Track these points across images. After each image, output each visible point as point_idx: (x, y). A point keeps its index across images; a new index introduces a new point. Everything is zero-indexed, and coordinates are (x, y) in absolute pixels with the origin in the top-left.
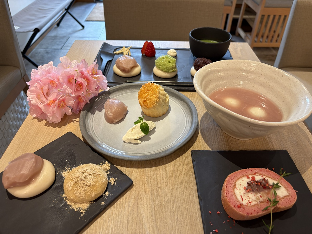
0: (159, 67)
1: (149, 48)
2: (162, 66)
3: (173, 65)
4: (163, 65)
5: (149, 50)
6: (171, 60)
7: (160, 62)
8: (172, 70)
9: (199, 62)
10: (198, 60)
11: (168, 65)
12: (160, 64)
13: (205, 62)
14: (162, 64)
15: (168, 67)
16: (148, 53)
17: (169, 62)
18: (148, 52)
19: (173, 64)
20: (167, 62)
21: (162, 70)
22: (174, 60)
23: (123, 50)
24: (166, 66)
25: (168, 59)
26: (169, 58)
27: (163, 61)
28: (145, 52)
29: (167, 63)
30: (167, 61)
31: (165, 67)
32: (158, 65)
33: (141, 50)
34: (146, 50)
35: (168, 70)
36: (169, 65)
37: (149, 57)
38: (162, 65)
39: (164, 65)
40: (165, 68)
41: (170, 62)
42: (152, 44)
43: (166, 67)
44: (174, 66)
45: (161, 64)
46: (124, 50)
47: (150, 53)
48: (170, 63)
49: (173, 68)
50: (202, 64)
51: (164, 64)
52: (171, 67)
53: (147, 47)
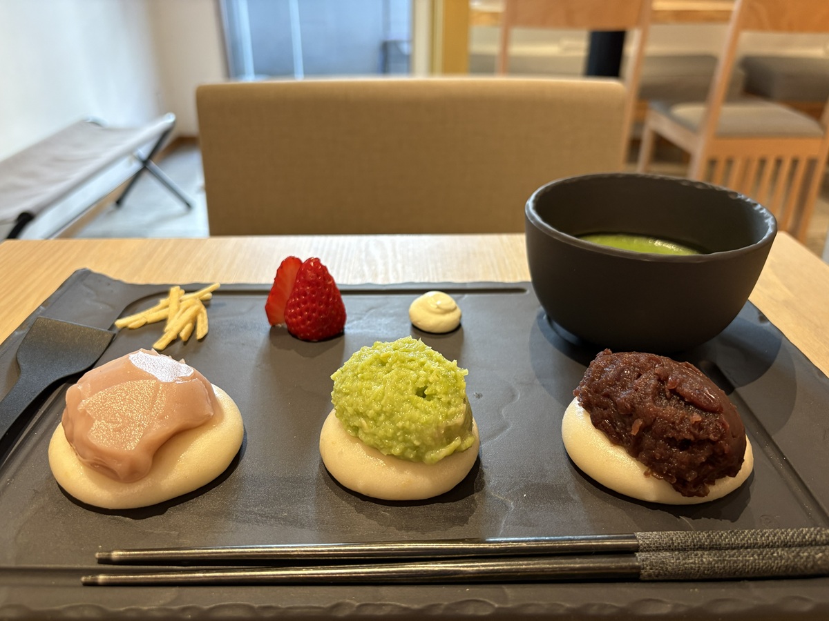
0: (356, 429)
1: (305, 294)
2: (375, 421)
3: (453, 409)
4: (379, 414)
5: (305, 302)
6: (431, 379)
7: (360, 394)
8: (444, 445)
9: (624, 387)
10: (611, 371)
11: (417, 414)
12: (361, 409)
13: (668, 386)
14: (377, 407)
15: (416, 430)
16: (303, 322)
17: (421, 393)
18: (301, 314)
19: (449, 404)
20: (410, 394)
21: (375, 449)
22: (455, 377)
23: (167, 306)
24: (400, 424)
25: (413, 375)
26: (422, 364)
27: (377, 389)
28: (286, 314)
29: (409, 401)
30: (410, 388)
31: (398, 429)
32: (350, 410)
33: (263, 301)
34: (293, 306)
35: (416, 448)
36: (425, 418)
37: (307, 340)
38: (371, 413)
39: (390, 416)
40: (394, 438)
41: (426, 392)
42: (324, 268)
43: (405, 431)
44: (459, 419)
45: (368, 407)
46: (173, 306)
47: (309, 318)
48: (424, 396)
49: (450, 434)
50: (654, 401)
51: (388, 408)
52: (438, 428)
53: (294, 289)
